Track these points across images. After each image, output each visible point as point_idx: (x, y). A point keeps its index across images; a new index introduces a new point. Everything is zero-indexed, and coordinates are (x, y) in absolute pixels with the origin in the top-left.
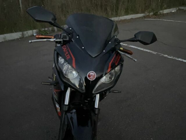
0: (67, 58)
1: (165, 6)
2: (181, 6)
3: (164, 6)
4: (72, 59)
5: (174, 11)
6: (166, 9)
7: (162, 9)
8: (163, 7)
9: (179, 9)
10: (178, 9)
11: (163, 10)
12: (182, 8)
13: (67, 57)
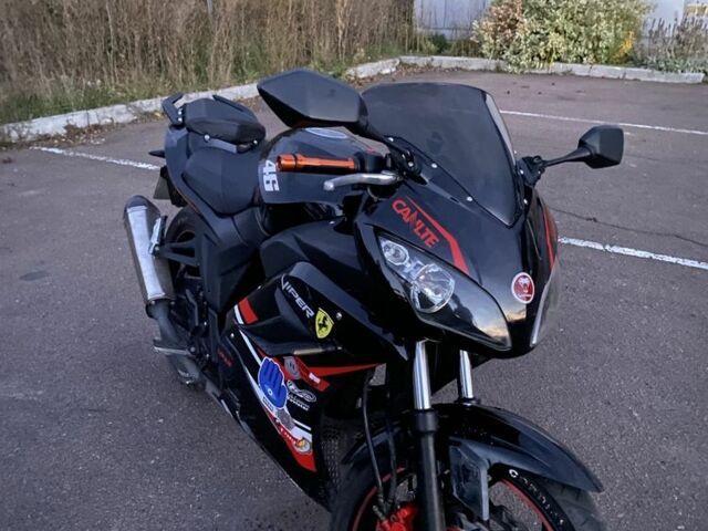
0: (426, 242)
1: (362, 52)
2: (404, 53)
3: (355, 52)
4: (447, 245)
5: (387, 71)
6: (362, 62)
7: (350, 64)
8: (355, 57)
9: (401, 63)
10: (398, 62)
11: (357, 65)
12: (410, 59)
13: (425, 239)
